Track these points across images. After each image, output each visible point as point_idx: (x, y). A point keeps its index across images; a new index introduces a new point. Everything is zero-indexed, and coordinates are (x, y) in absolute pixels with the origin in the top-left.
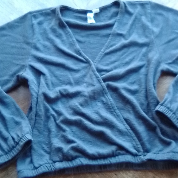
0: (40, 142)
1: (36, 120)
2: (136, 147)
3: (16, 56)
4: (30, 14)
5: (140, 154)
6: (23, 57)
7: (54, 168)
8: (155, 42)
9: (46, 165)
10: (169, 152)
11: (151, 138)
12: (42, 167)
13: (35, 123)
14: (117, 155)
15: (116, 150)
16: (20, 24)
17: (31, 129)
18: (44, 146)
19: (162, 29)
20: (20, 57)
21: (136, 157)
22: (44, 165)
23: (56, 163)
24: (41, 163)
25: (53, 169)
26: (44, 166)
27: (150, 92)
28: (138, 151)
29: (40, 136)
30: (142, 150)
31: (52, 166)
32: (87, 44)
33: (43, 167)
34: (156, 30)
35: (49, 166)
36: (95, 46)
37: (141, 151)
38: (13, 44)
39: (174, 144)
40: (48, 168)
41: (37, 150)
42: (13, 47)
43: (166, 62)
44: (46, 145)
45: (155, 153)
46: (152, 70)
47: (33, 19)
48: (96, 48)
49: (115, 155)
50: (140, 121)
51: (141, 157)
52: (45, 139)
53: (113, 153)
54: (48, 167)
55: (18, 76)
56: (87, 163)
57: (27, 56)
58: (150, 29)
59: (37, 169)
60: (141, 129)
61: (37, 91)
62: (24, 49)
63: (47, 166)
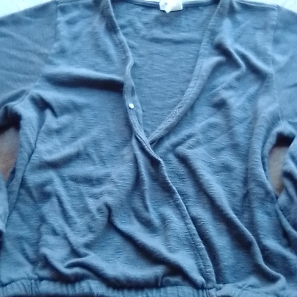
0: (20, 239)
1: (19, 194)
2: (204, 270)
3: (13, 73)
4: (55, 5)
5: (210, 285)
6: (27, 77)
7: (37, 290)
8: (276, 79)
9: (24, 281)
10: (269, 294)
11: (238, 263)
12: (14, 284)
13: (18, 199)
14: (163, 286)
15: (164, 276)
16: (33, 20)
17: (7, 210)
18: (26, 246)
19: (292, 58)
20: (21, 76)
21: (201, 292)
22: (19, 280)
23: (44, 282)
24: (14, 276)
25: (34, 292)
26: (18, 282)
27: (253, 172)
28: (207, 279)
29: (23, 227)
30: (214, 278)
31: (33, 285)
32: (147, 70)
33: (18, 284)
34: (281, 59)
35: (28, 285)
36: (161, 75)
37: (212, 281)
38: (13, 52)
39: (282, 281)
40: (25, 289)
41: (12, 253)
42: (12, 57)
43: (291, 120)
44: (32, 245)
45: (240, 288)
46: (260, 131)
47: (59, 13)
48: (163, 79)
49: (160, 285)
50: (223, 226)
51: (210, 291)
52: (31, 234)
53: (157, 279)
54: (26, 287)
55: (6, 108)
56: (102, 294)
57: (33, 77)
58: (269, 55)
59: (4, 288)
60: (221, 241)
61: (32, 141)
62: (31, 62)
63: (25, 284)
